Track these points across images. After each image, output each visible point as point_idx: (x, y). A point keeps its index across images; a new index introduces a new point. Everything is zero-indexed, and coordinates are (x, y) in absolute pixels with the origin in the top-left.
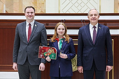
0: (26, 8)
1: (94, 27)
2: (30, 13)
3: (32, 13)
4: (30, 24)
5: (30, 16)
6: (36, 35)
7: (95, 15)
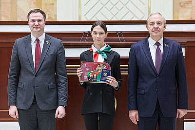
0: (30, 13)
1: (158, 44)
2: (37, 21)
3: (39, 21)
4: (38, 40)
5: (37, 27)
6: (48, 59)
7: (159, 23)
